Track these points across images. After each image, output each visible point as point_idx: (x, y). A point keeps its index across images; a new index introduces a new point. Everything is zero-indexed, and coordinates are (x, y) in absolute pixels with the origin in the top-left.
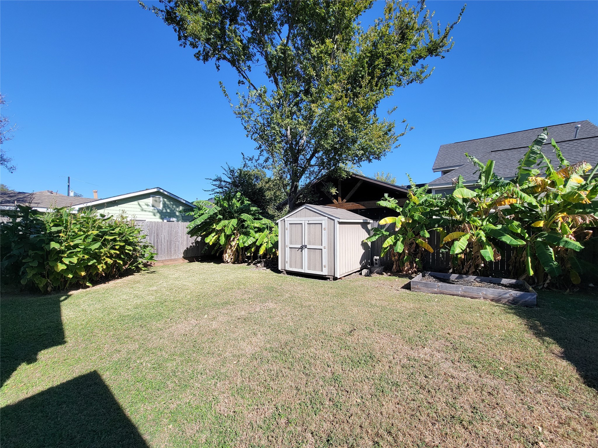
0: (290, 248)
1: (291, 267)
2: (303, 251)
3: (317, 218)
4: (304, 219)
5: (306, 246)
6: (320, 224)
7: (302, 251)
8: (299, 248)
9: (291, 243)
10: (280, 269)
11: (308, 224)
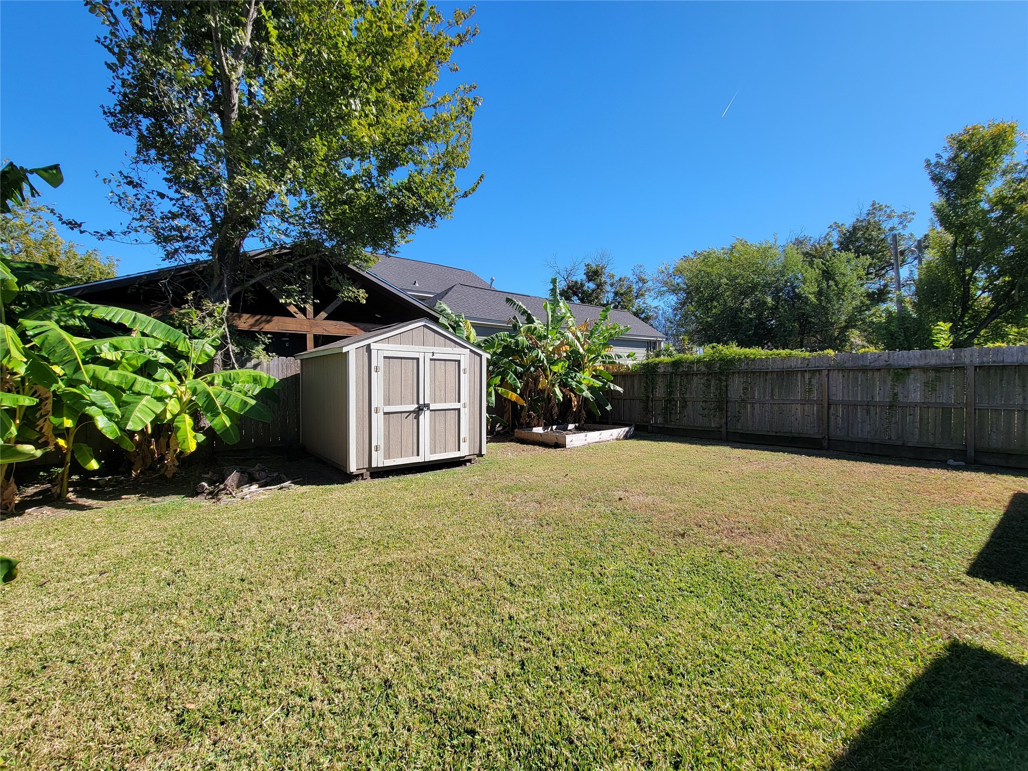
0: (385, 413)
1: (388, 456)
2: (421, 417)
3: (449, 350)
4: (422, 348)
5: (427, 406)
6: (455, 361)
7: (417, 418)
8: (410, 412)
9: (388, 402)
10: (353, 468)
11: (431, 360)
